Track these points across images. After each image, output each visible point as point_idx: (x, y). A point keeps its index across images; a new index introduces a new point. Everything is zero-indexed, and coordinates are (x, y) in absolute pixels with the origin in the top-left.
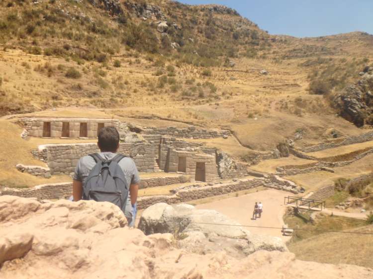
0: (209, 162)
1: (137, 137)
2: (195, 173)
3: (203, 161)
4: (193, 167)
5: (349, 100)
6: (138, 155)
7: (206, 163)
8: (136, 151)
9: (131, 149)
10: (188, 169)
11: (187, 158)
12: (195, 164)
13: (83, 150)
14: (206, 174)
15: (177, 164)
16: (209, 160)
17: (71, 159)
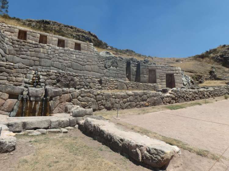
0: (178, 73)
1: (110, 54)
2: (165, 83)
3: (172, 72)
4: (163, 78)
5: (227, 56)
6: (112, 67)
7: (175, 74)
8: (110, 64)
9: (106, 61)
10: (158, 80)
11: (157, 70)
12: (165, 76)
13: (56, 52)
14: (176, 84)
15: (148, 76)
16: (177, 72)
17: (40, 58)
